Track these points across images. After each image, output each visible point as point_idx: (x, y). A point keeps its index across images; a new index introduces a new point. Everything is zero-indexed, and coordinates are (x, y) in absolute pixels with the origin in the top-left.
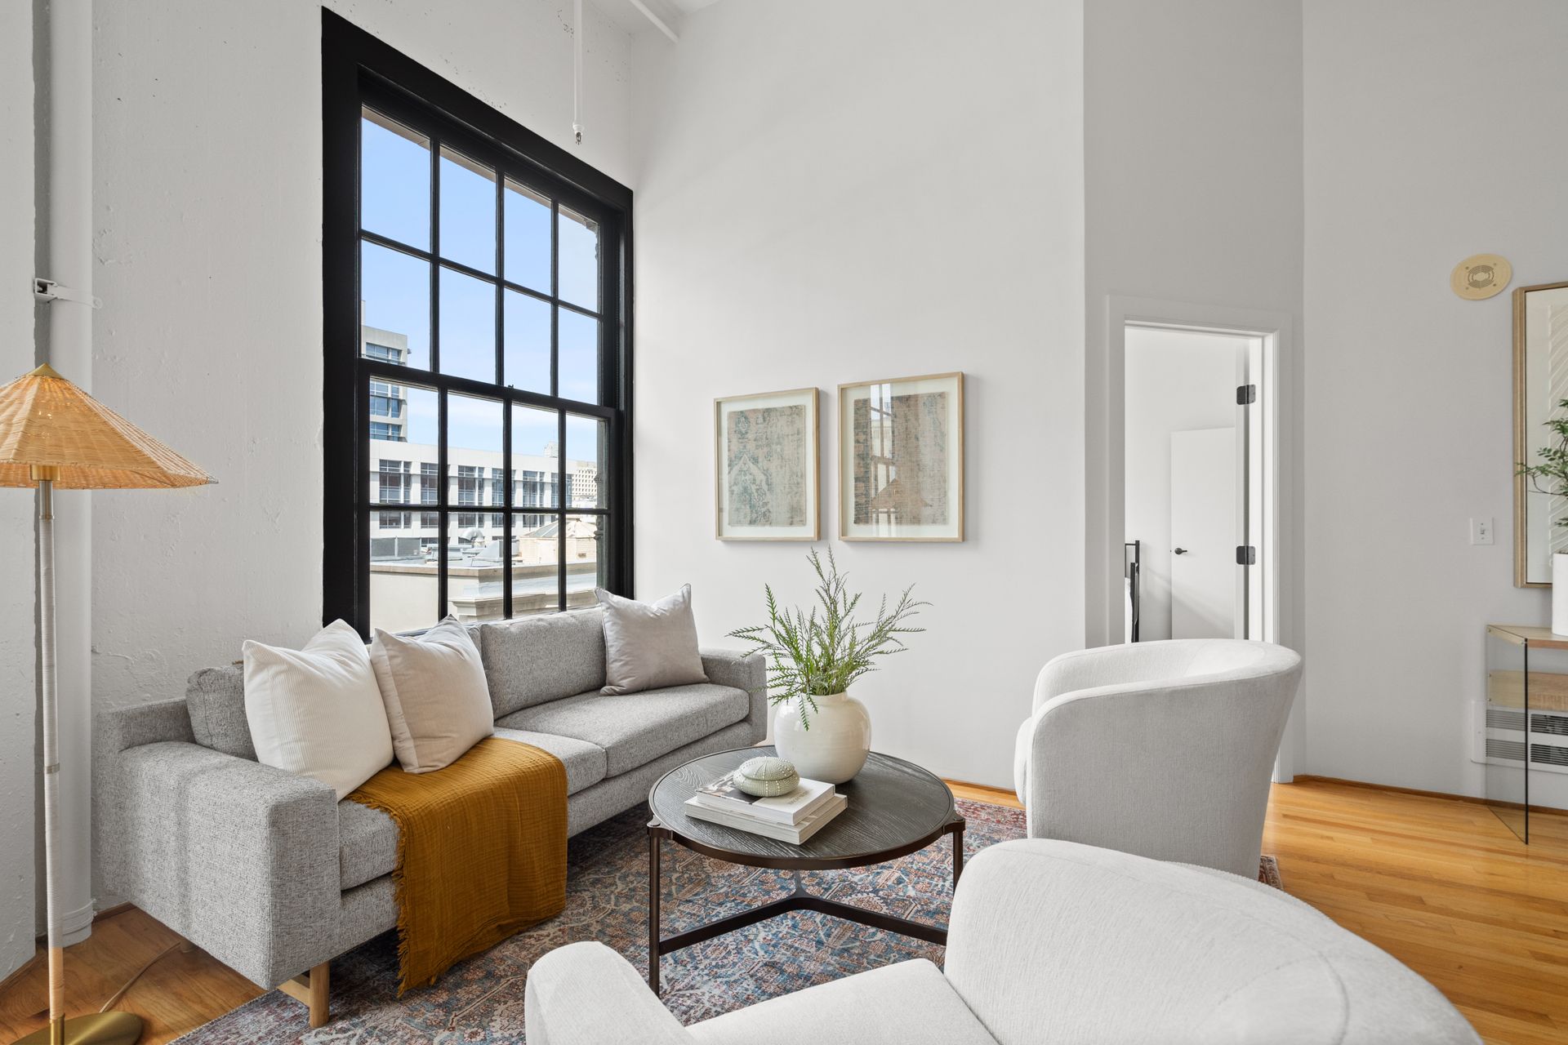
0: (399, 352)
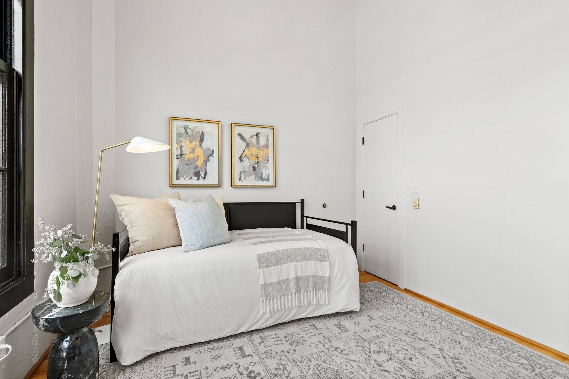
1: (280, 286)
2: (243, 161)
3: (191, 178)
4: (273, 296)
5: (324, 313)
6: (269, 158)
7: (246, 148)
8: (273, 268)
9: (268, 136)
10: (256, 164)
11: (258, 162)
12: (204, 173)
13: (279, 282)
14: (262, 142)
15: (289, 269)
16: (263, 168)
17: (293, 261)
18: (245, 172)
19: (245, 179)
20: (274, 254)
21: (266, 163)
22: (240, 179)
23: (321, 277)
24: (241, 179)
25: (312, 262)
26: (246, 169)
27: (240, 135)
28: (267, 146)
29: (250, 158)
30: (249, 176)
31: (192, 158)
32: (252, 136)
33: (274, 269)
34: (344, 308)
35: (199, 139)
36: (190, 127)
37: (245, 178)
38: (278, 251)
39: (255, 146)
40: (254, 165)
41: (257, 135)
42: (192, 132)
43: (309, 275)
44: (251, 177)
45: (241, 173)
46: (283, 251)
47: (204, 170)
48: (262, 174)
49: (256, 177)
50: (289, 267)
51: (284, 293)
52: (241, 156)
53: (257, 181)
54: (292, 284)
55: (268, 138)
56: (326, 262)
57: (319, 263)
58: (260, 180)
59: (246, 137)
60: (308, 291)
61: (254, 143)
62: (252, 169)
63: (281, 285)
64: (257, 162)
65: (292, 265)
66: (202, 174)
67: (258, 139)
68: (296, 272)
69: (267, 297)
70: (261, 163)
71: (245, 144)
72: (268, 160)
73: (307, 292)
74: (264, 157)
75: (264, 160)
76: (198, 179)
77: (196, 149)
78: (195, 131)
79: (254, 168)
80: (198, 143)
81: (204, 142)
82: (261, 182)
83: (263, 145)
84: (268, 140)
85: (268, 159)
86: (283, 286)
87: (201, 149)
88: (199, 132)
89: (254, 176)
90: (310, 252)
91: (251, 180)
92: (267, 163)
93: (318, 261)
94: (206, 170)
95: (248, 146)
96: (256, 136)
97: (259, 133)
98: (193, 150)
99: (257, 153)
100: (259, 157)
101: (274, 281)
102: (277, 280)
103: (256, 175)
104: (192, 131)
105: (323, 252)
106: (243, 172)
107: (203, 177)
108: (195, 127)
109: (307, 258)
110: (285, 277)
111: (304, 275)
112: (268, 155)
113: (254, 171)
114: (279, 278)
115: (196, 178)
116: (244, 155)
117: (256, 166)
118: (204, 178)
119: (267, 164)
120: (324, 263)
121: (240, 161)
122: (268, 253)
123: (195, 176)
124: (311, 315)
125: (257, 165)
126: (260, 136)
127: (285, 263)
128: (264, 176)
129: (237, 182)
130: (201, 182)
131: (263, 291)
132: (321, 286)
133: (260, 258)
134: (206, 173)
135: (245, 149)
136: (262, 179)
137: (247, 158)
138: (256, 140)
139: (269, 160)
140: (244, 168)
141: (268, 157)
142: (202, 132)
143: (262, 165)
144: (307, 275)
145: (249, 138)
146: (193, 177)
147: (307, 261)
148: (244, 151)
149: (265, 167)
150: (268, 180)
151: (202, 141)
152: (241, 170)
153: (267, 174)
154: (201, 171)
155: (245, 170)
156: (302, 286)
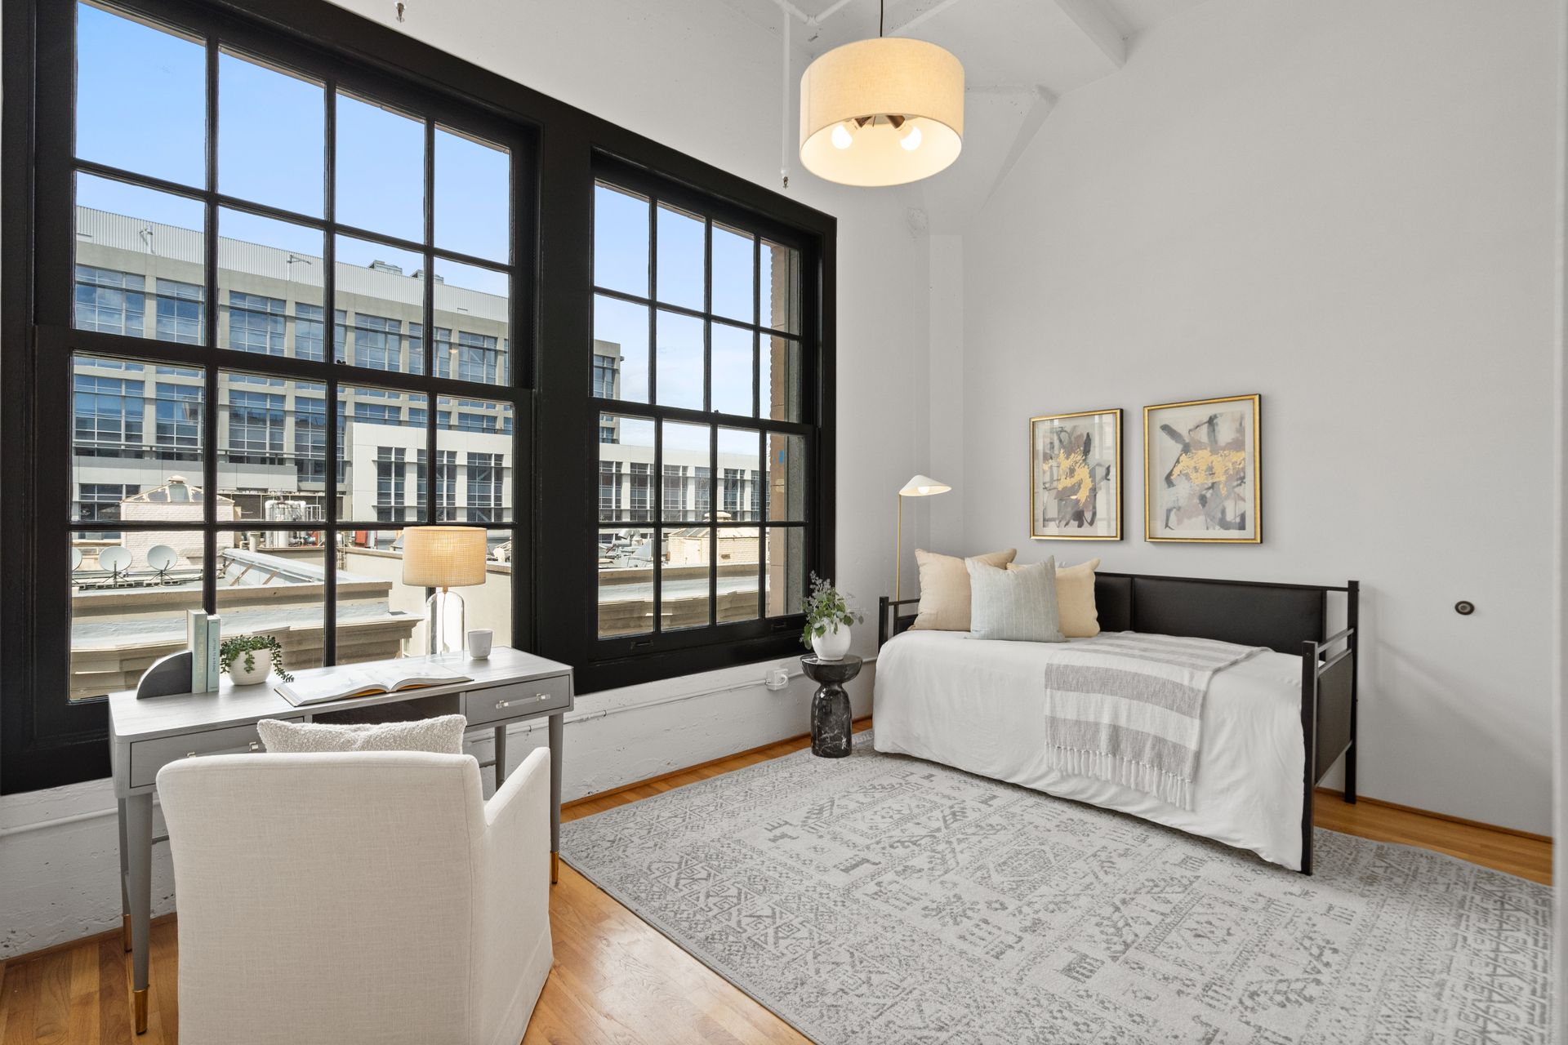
0: (613, 359)
1: (1080, 731)
2: (1173, 486)
3: (1067, 524)
4: (1065, 742)
5: (1180, 825)
6: (1244, 473)
7: (1181, 455)
8: (1071, 694)
9: (1242, 418)
10: (1209, 488)
11: (1213, 484)
12: (1091, 513)
13: (1078, 723)
14: (1225, 433)
15: (1102, 705)
16: (1227, 497)
17: (1113, 693)
18: (1179, 509)
19: (1178, 524)
20: (1077, 670)
21: (1234, 487)
22: (1167, 526)
23: (1175, 746)
24: (1169, 525)
25: (1157, 707)
26: (1182, 503)
27: (1166, 428)
28: (1238, 445)
29: (1193, 475)
30: (1190, 518)
31: (1070, 485)
32: (1197, 427)
33: (1073, 696)
34: (1226, 835)
35: (1082, 448)
36: (1066, 429)
37: (1180, 522)
38: (1088, 668)
39: (1206, 449)
40: (1204, 492)
41: (1211, 421)
42: (1070, 438)
43: (1145, 730)
44: (1194, 520)
45: (1169, 511)
46: (1097, 670)
47: (1091, 508)
48: (1223, 512)
49: (1208, 520)
50: (1102, 702)
51: (1087, 747)
52: (1170, 474)
53: (1211, 530)
54: (1104, 737)
55: (1241, 424)
56: (1192, 717)
57: (1174, 716)
58: (1218, 527)
59: (1182, 430)
60: (1141, 763)
61: (1202, 441)
62: (1196, 501)
63: (1082, 729)
64: (1210, 485)
65: (1109, 700)
66: (1088, 516)
67: (1214, 430)
68: (1116, 715)
69: (1055, 741)
70: (1221, 486)
71: (1180, 447)
72: (1242, 479)
73: (1138, 763)
74: (1231, 472)
75: (1230, 478)
76: (1080, 526)
77: (1076, 468)
78: (1075, 435)
79: (1203, 500)
80: (1079, 457)
81: (1091, 453)
82: (1222, 531)
83: (1228, 444)
84: (1241, 430)
85: (1242, 475)
86: (1085, 732)
87: (1086, 467)
88: (1081, 435)
89: (1202, 518)
90: (1158, 687)
91: (1194, 528)
92: (1240, 485)
93: (1172, 709)
94: (1094, 507)
95: (1186, 449)
96: (1206, 425)
97: (1215, 416)
98: (1072, 471)
99: (1212, 463)
100: (1217, 472)
101: (1069, 717)
102: (1075, 718)
103: (1208, 515)
104: (1069, 435)
105: (1192, 695)
106: (1174, 510)
107: (1089, 521)
108: (1075, 427)
109: (1146, 696)
110: (1091, 719)
111: (1133, 727)
112: (1241, 466)
113: (1204, 506)
114: (1079, 715)
115: (1076, 523)
116: (1176, 472)
117: (1209, 494)
118: (1091, 523)
119: (1239, 487)
120: (1187, 719)
121: (1166, 486)
122: (1066, 667)
123: (1074, 520)
124: (1154, 818)
125: (1211, 491)
126: (1219, 423)
127: (1094, 692)
128: (1230, 517)
129: (1161, 531)
130: (1086, 530)
131: (1049, 729)
132: (1173, 765)
133: (1049, 671)
134: (1094, 514)
135: (1178, 459)
136: (1225, 525)
137: (1184, 478)
138: (1208, 433)
139: (1244, 478)
140: (1178, 500)
141: (1243, 470)
142: (1088, 434)
143: (1223, 491)
144: (1140, 729)
145: (1190, 431)
146: (1072, 522)
147: (1146, 702)
148: (1178, 461)
149: (1233, 495)
150: (1242, 527)
151: (1086, 452)
152: (1170, 505)
153: (1239, 513)
154: (1085, 510)
155: (1180, 505)
156: (1126, 746)
